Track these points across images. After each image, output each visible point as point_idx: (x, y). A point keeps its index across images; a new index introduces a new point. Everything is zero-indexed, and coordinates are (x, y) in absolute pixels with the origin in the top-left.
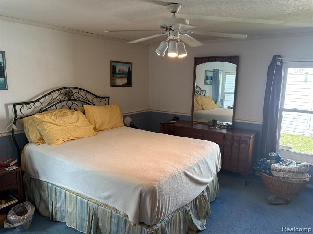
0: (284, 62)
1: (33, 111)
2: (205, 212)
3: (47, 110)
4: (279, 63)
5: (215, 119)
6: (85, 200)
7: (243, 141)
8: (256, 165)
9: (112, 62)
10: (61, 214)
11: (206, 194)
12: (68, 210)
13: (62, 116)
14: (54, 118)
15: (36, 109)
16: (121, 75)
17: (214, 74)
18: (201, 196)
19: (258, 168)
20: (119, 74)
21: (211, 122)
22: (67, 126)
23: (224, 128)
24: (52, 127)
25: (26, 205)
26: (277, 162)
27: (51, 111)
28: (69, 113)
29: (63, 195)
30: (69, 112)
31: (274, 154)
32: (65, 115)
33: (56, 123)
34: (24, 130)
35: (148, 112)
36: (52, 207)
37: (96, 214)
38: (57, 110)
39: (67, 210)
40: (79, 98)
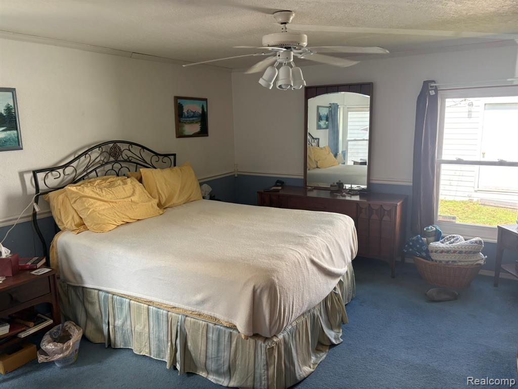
0: (440, 90)
1: (63, 181)
2: (339, 319)
3: (84, 179)
4: (433, 91)
5: (340, 181)
6: (162, 311)
7: (386, 212)
8: (406, 246)
9: (177, 98)
10: (124, 336)
11: (338, 291)
12: (136, 329)
13: (109, 188)
14: (98, 191)
15: (67, 177)
16: (191, 119)
17: (330, 112)
18: (333, 294)
19: (411, 250)
20: (188, 117)
21: (336, 186)
22: (120, 201)
23: (356, 195)
24: (97, 205)
25: (69, 326)
26: (438, 240)
27: (91, 180)
28: (119, 182)
29: (126, 307)
30: (118, 180)
31: (432, 228)
32: (114, 184)
33: (102, 198)
34: (50, 212)
35: (234, 175)
36: (107, 327)
37: (183, 329)
38: (98, 178)
39: (133, 329)
40: (130, 159)
